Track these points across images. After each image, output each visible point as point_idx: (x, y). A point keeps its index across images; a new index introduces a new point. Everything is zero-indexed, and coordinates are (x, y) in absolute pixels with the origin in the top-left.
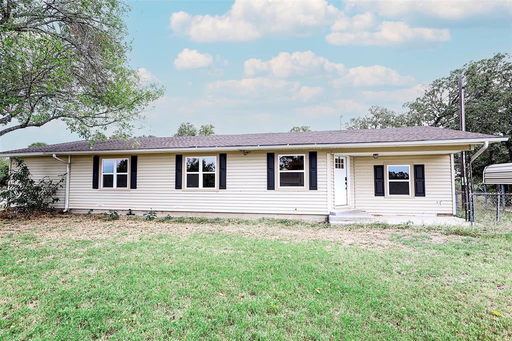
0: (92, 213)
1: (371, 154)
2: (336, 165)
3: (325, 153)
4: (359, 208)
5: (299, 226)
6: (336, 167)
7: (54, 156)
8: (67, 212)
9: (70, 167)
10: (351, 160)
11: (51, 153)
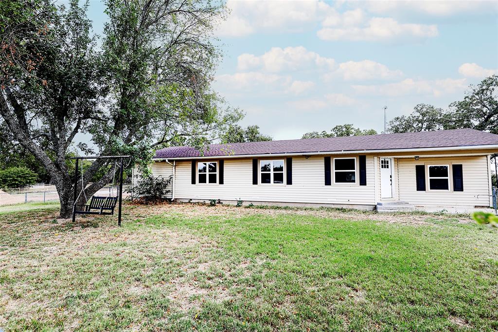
0: (191, 202)
1: (413, 156)
2: (382, 166)
3: (372, 156)
4: (403, 200)
5: (353, 212)
6: (382, 167)
7: (167, 161)
8: (174, 201)
9: (175, 168)
10: (395, 161)
11: (165, 159)
